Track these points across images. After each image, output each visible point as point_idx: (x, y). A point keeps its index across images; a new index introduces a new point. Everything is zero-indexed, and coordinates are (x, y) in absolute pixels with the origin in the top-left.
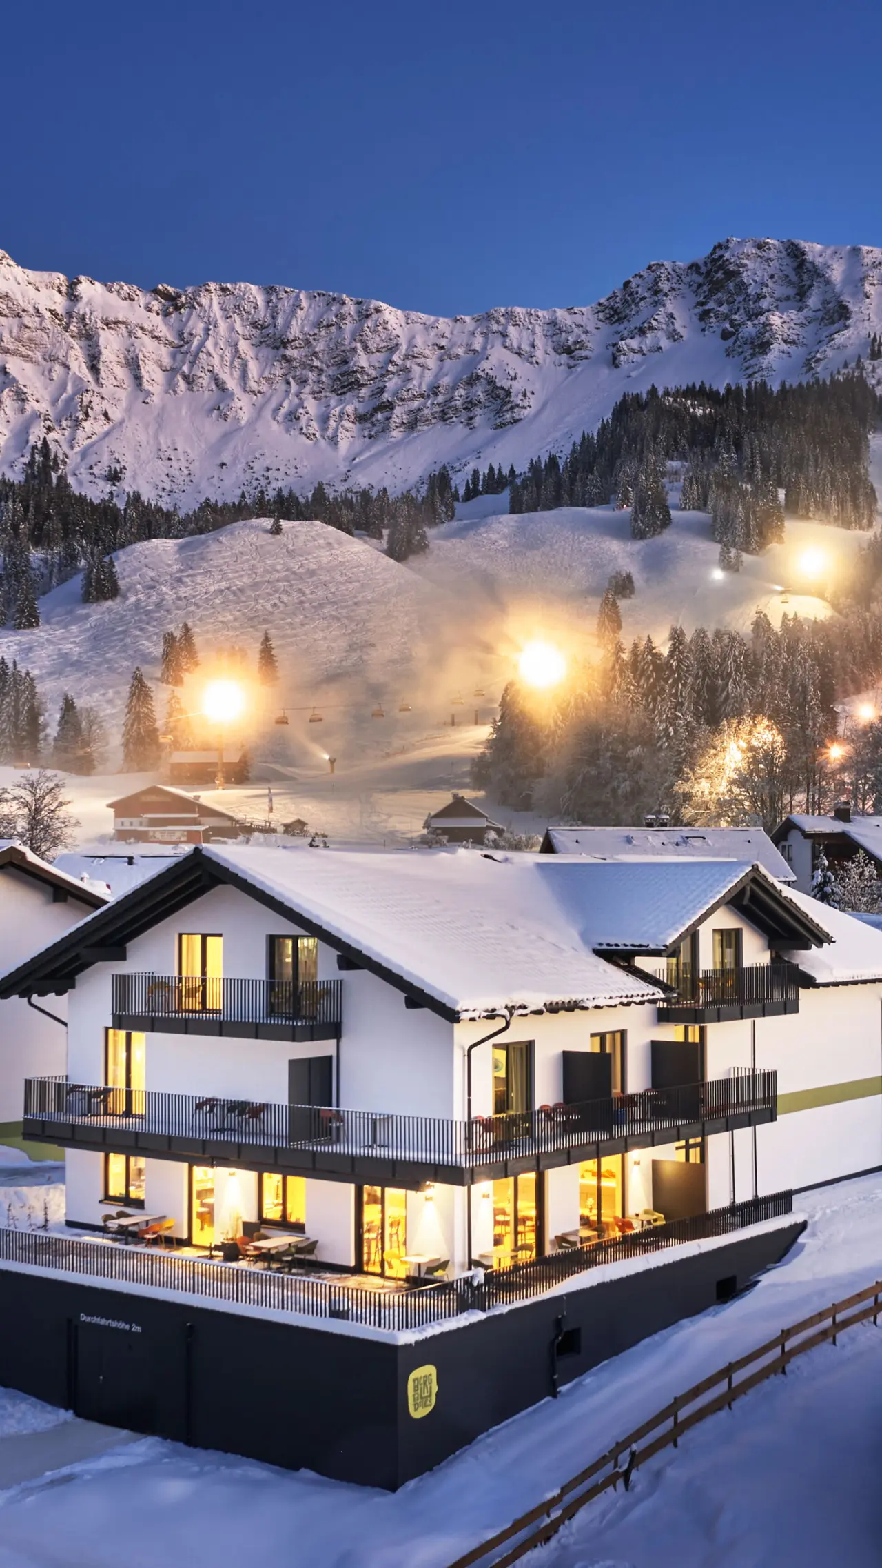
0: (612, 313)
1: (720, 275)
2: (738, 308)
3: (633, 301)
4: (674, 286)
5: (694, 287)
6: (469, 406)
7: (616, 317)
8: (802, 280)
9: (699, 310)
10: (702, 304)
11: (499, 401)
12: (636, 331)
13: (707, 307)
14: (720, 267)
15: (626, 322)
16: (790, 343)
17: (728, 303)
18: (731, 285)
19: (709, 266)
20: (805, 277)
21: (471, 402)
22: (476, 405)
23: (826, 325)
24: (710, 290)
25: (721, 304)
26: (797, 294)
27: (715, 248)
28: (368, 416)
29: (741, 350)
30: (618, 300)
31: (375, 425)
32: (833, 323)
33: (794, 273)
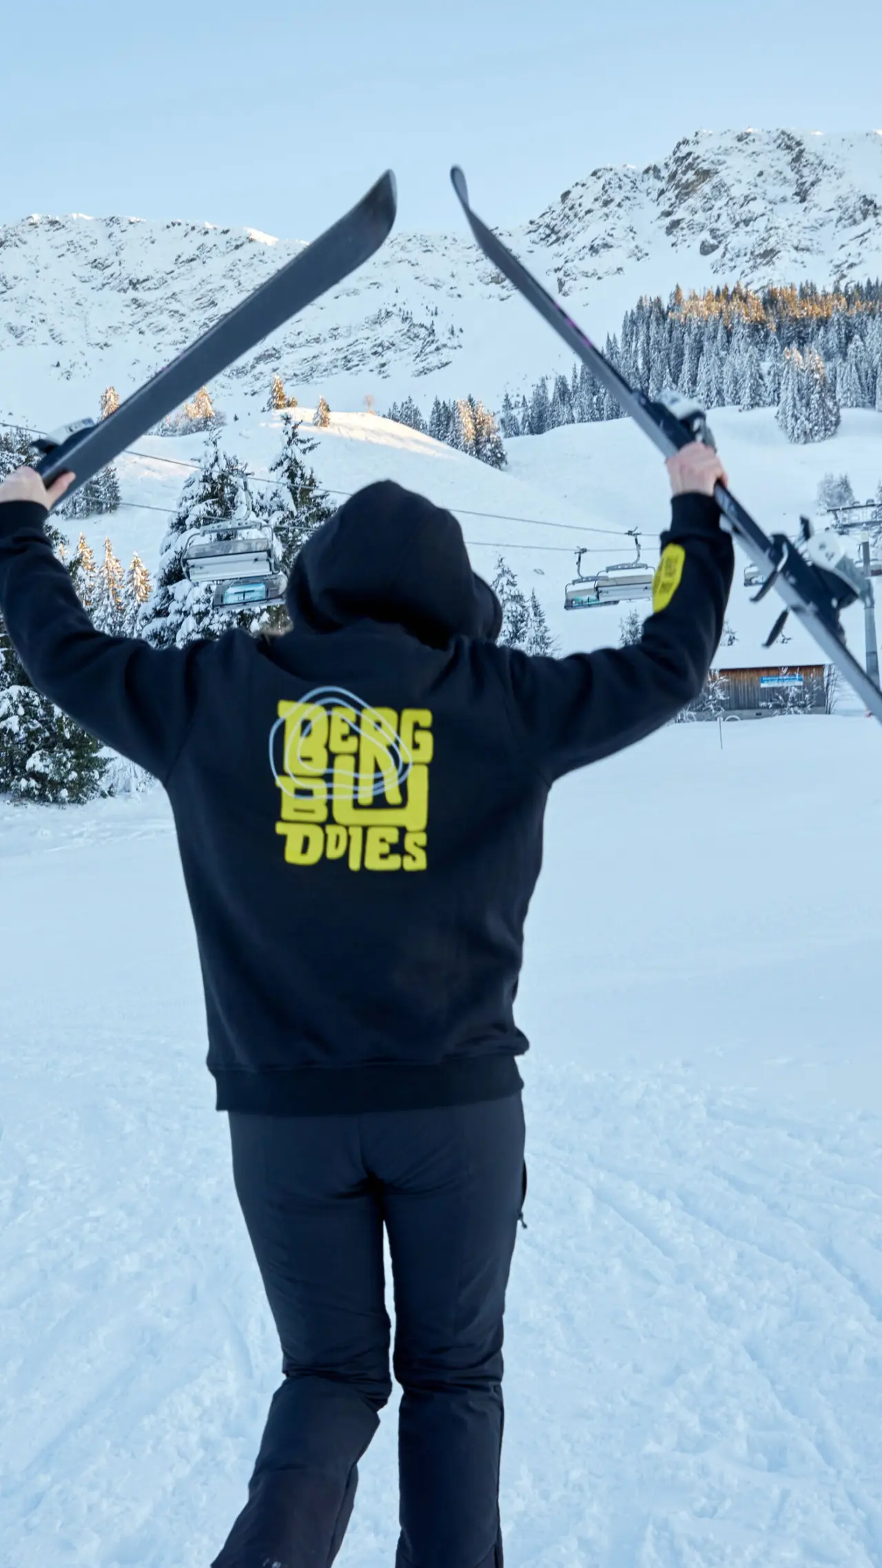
0: (548, 232)
1: (690, 176)
2: (719, 216)
3: (576, 215)
4: (628, 194)
5: (655, 195)
6: (380, 349)
7: (554, 237)
8: (802, 177)
9: (667, 221)
10: (668, 214)
11: (419, 343)
12: (586, 250)
13: (674, 217)
14: (690, 167)
15: (568, 241)
16: (803, 250)
17: (704, 210)
18: (706, 188)
19: (673, 167)
20: (806, 171)
21: (381, 345)
22: (389, 348)
23: (845, 227)
24: (677, 197)
25: (694, 212)
26: (797, 194)
27: (678, 146)
28: (248, 368)
29: (732, 264)
30: (555, 215)
31: (257, 379)
32: (855, 222)
33: (789, 169)
